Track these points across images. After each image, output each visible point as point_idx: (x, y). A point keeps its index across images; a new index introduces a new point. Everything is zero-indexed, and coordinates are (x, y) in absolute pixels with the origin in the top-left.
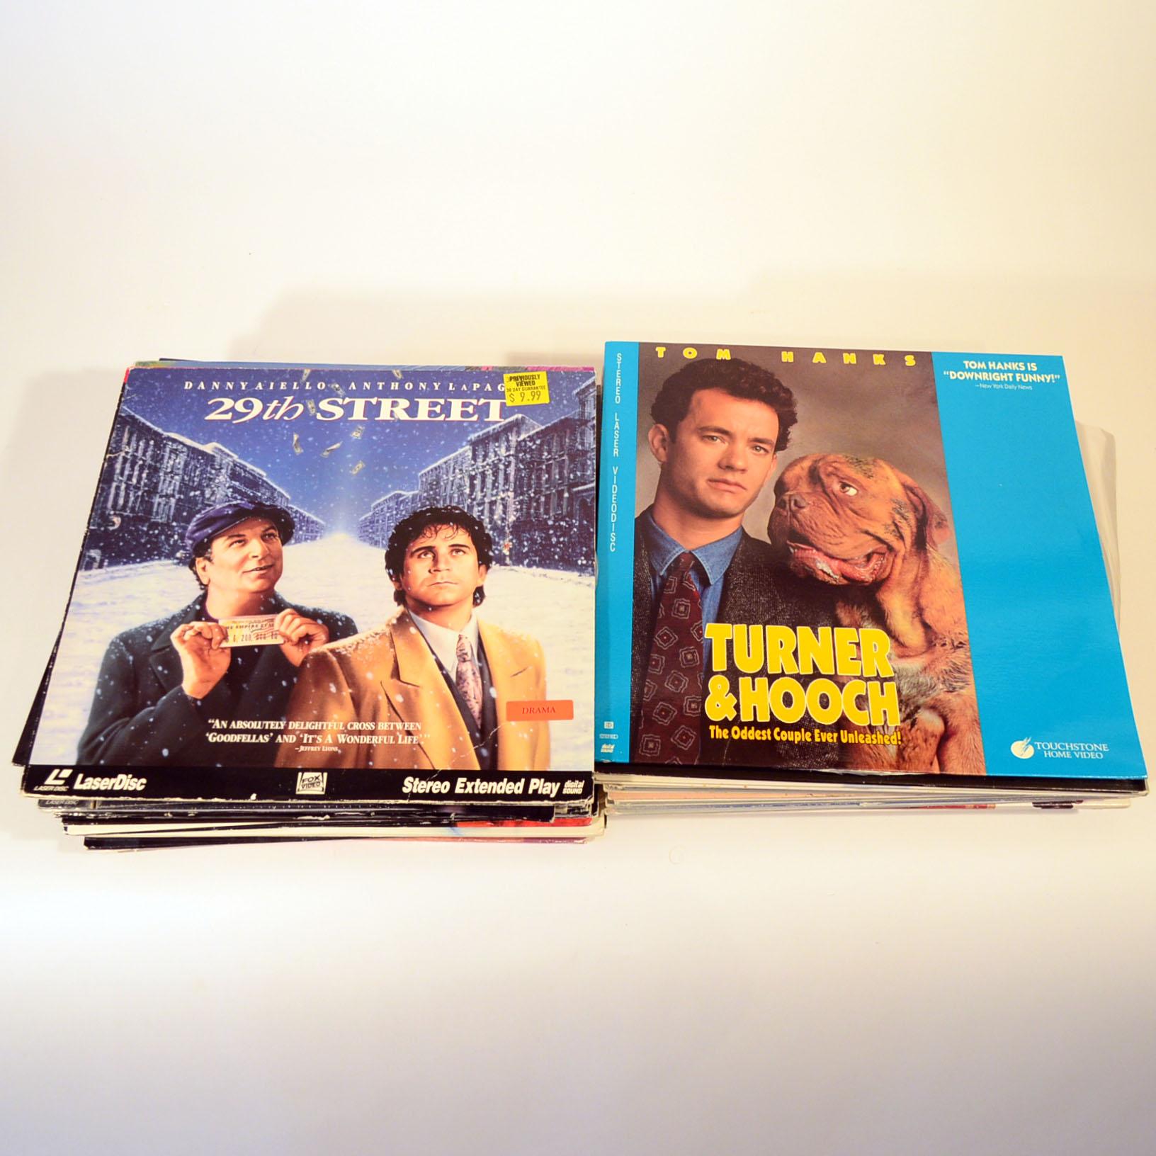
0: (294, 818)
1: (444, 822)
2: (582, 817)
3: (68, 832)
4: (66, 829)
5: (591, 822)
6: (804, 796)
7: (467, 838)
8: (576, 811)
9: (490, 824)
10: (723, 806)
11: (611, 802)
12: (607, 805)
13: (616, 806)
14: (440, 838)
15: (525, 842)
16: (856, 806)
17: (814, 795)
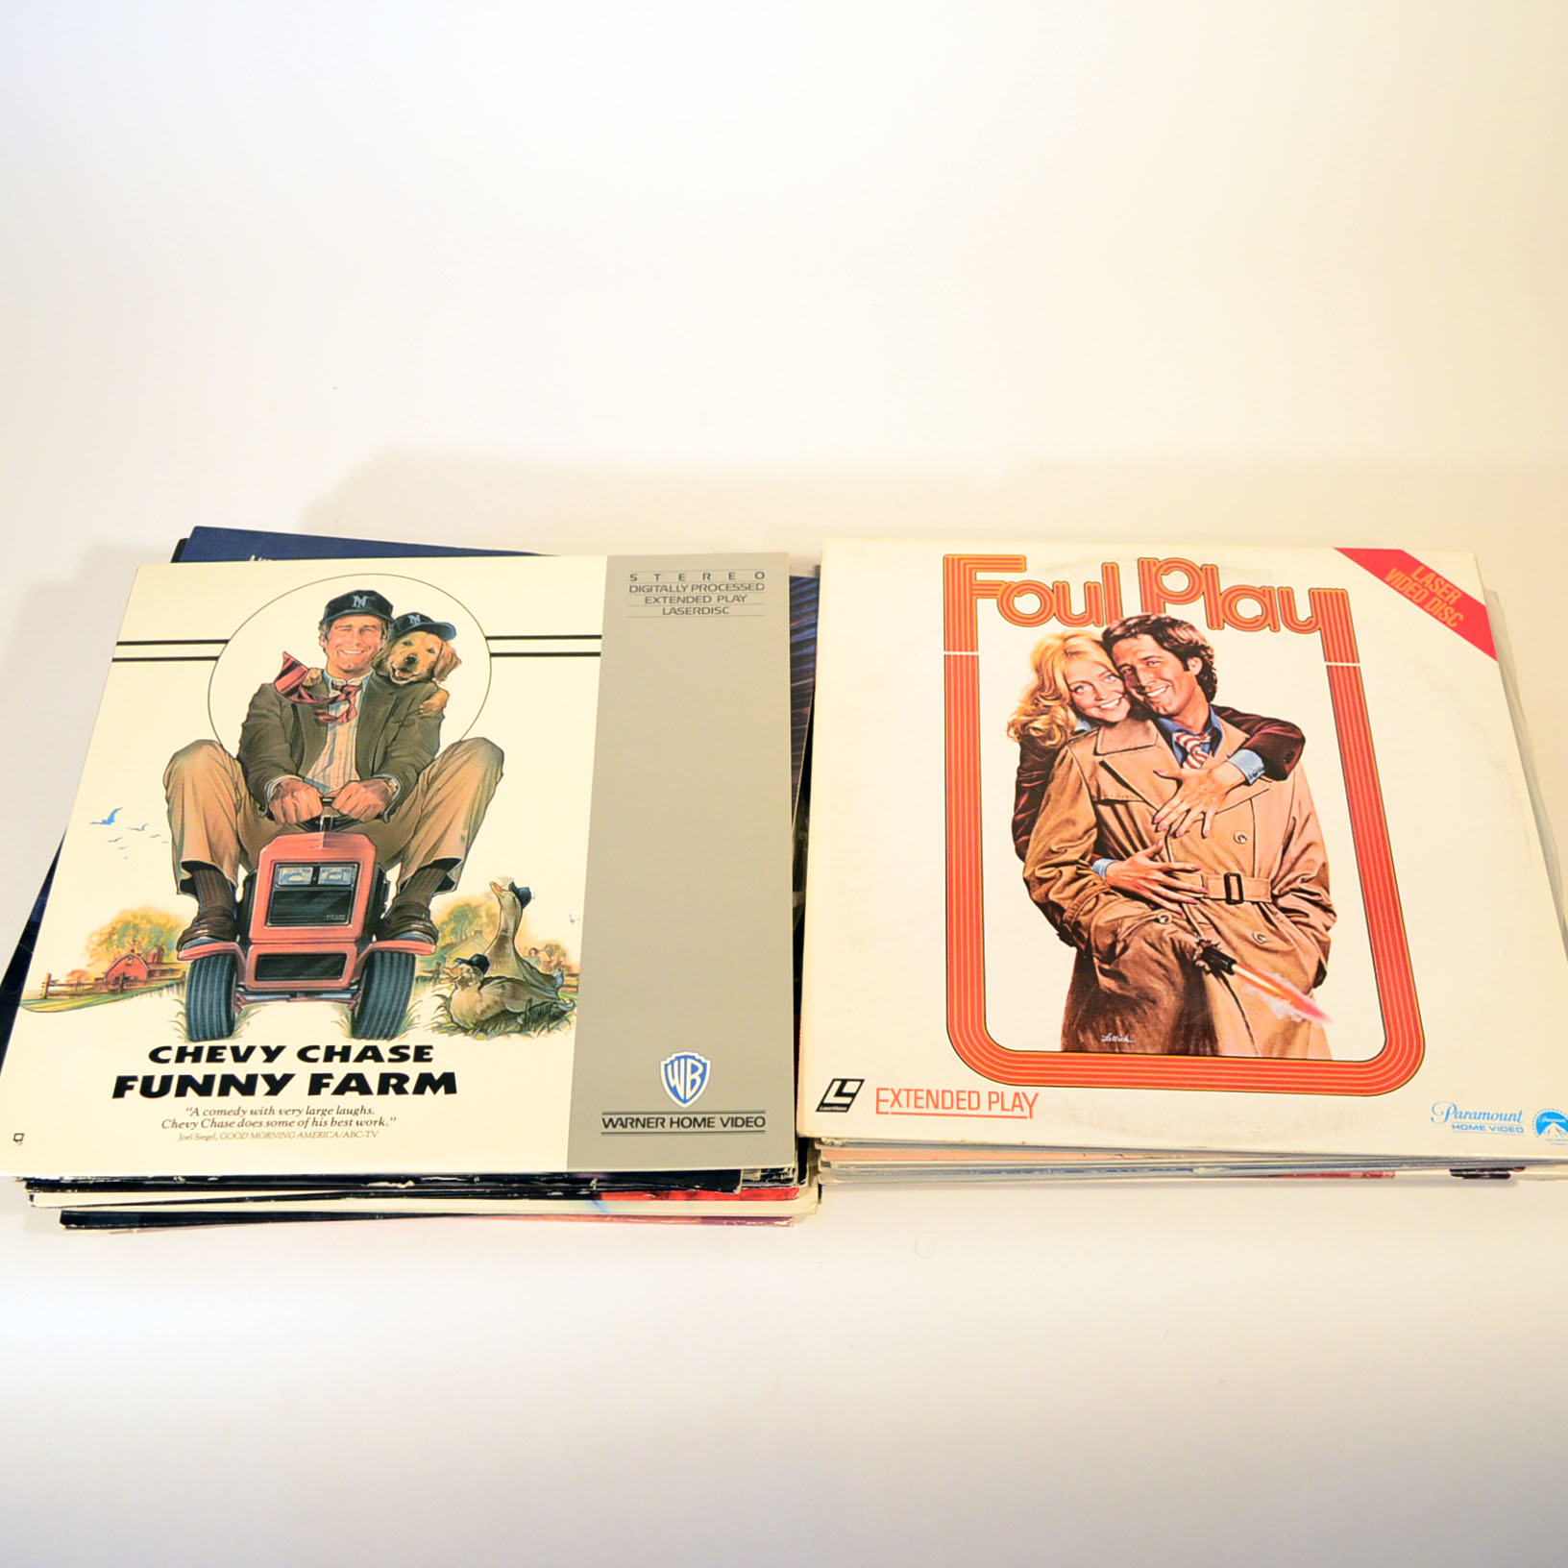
0: (362, 1185)
1: (582, 1193)
2: (781, 1187)
3: (34, 1203)
4: (32, 1198)
5: (798, 1195)
6: (1109, 1157)
7: (618, 1216)
8: (774, 1177)
9: (649, 1195)
10: (992, 1172)
11: (827, 1165)
12: (820, 1169)
13: (833, 1170)
14: (578, 1215)
15: (703, 1223)
16: (1188, 1173)
17: (1126, 1156)
